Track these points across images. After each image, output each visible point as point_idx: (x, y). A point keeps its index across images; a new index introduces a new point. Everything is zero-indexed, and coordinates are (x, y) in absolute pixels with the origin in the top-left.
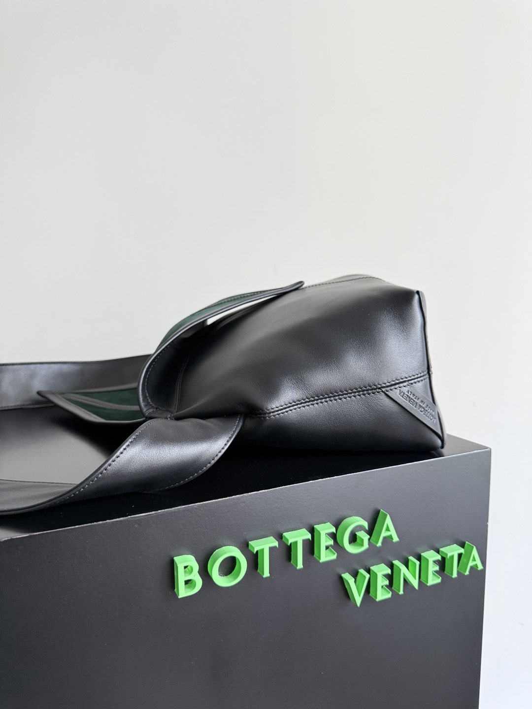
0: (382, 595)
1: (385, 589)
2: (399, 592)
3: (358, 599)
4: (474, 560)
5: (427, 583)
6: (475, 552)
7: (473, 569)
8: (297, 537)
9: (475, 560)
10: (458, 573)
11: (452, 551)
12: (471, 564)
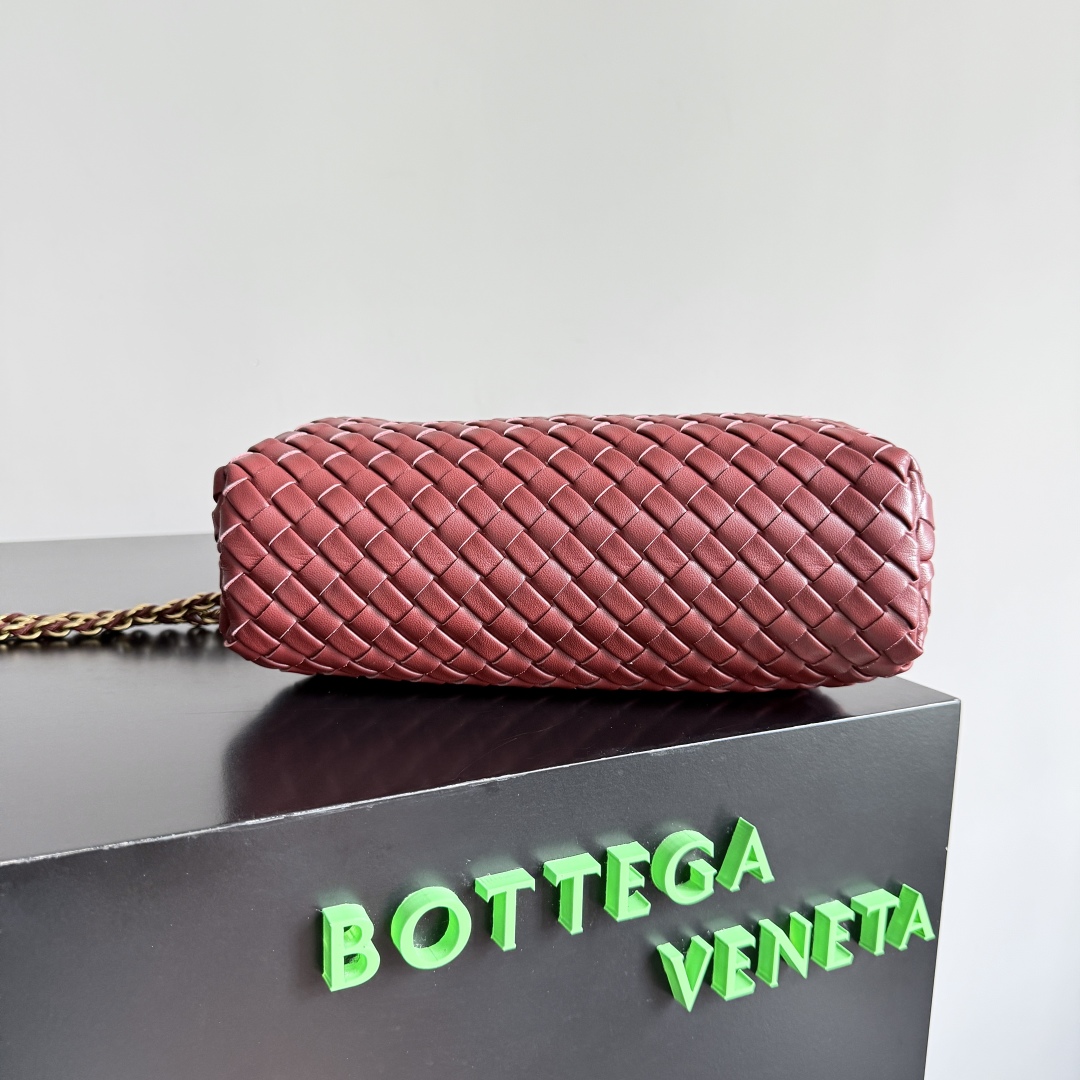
0: (735, 986)
1: (741, 975)
2: (770, 981)
3: (689, 996)
4: (918, 920)
5: (825, 964)
6: (920, 905)
7: (915, 939)
10: (887, 946)
11: (876, 901)
12: (912, 927)
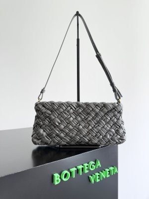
0: (98, 180)
2: (101, 179)
3: (93, 182)
5: (107, 177)
6: (116, 168)
7: (116, 173)
8: (80, 167)
9: (116, 171)
10: (113, 174)
11: (111, 168)
